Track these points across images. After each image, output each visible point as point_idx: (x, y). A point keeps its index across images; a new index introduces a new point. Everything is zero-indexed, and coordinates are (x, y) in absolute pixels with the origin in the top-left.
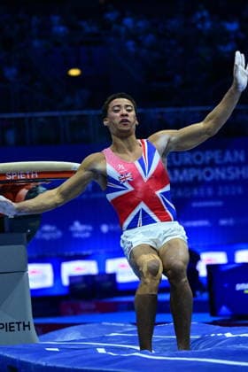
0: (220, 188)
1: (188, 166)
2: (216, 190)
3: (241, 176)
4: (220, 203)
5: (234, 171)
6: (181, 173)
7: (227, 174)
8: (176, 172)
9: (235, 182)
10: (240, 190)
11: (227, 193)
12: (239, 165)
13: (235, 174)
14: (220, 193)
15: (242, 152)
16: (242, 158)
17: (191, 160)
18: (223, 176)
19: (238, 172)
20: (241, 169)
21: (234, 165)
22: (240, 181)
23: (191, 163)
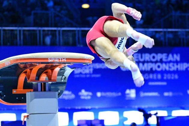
0: (165, 75)
1: (148, 62)
2: (162, 76)
3: (177, 69)
4: (164, 83)
5: (173, 66)
6: (143, 65)
7: (170, 67)
8: (141, 64)
9: (174, 72)
10: (176, 77)
11: (169, 78)
12: (177, 62)
13: (174, 68)
14: (165, 78)
15: (179, 55)
16: (178, 59)
17: (150, 58)
18: (167, 69)
19: (176, 67)
20: (177, 65)
21: (174, 62)
22: (177, 72)
23: (149, 60)
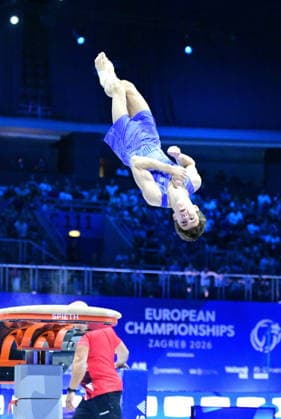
0: (192, 343)
1: (166, 322)
2: (188, 344)
3: (211, 333)
4: (191, 355)
5: (205, 329)
6: (160, 325)
7: (199, 331)
8: (156, 325)
9: (205, 338)
10: (209, 346)
11: (198, 347)
12: (210, 324)
13: (206, 332)
14: (192, 347)
15: (214, 313)
16: (213, 319)
17: (170, 316)
18: (196, 332)
19: (209, 330)
20: (211, 327)
21: (206, 323)
22: (210, 338)
23: (169, 319)
